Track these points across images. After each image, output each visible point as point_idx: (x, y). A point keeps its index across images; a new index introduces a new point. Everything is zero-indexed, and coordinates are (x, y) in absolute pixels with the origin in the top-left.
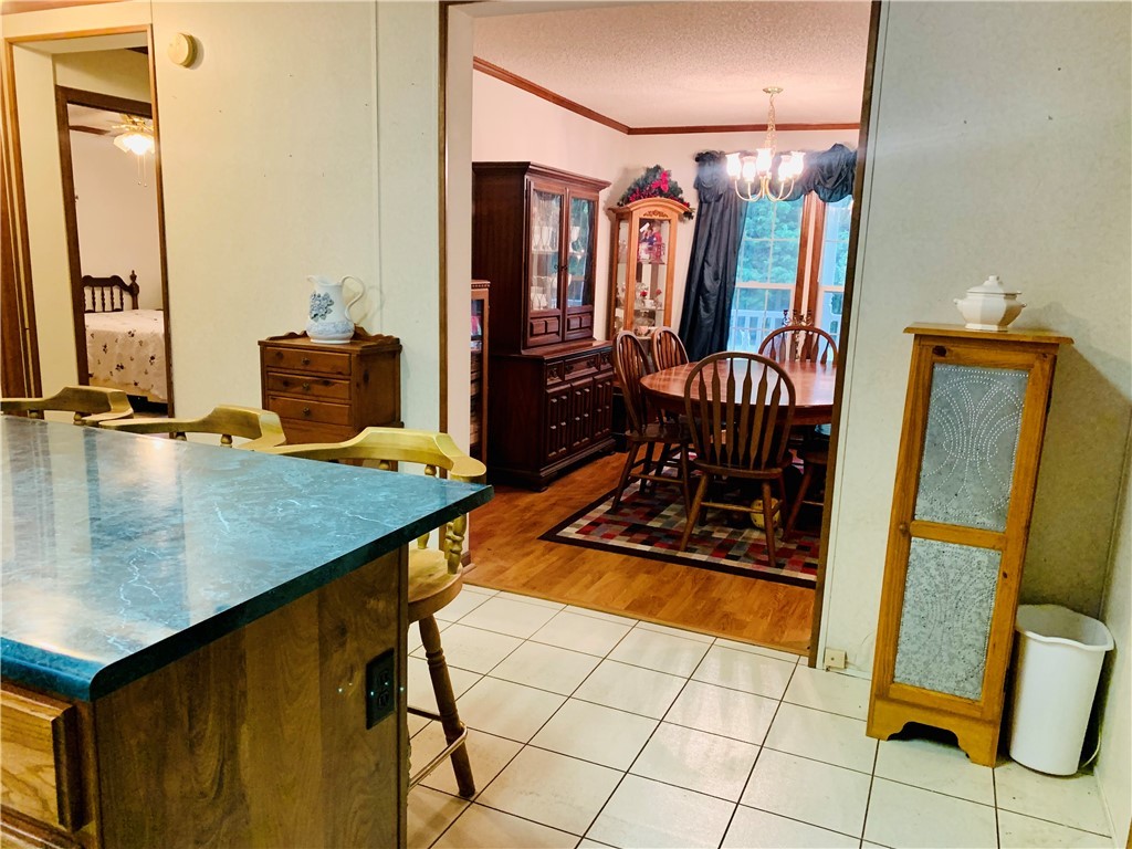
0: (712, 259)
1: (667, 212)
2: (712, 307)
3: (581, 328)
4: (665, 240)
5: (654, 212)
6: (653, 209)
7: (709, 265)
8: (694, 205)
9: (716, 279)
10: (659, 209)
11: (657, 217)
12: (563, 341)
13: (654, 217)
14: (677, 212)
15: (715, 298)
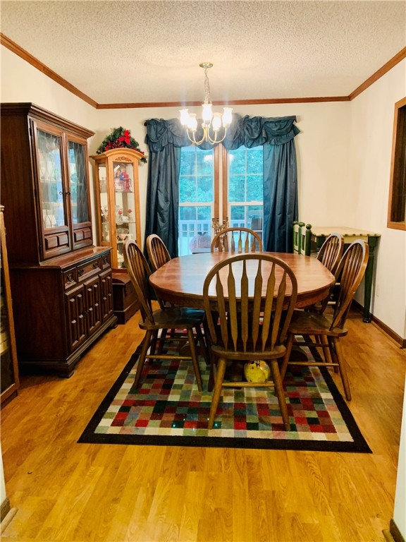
0: (162, 188)
1: (130, 158)
2: (166, 219)
3: (84, 239)
4: (131, 177)
5: (122, 158)
6: (121, 156)
7: (161, 192)
8: (147, 154)
9: (167, 201)
10: (125, 156)
11: (124, 161)
12: (72, 250)
13: (122, 161)
14: (137, 158)
15: (167, 213)
